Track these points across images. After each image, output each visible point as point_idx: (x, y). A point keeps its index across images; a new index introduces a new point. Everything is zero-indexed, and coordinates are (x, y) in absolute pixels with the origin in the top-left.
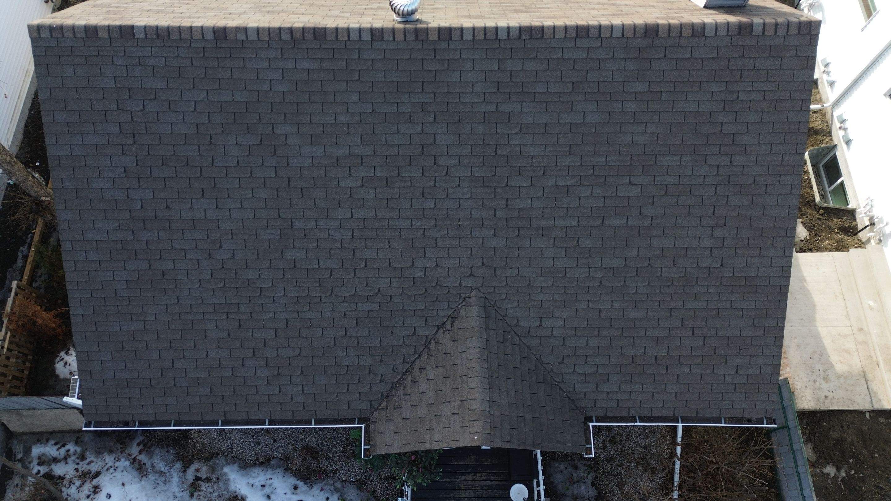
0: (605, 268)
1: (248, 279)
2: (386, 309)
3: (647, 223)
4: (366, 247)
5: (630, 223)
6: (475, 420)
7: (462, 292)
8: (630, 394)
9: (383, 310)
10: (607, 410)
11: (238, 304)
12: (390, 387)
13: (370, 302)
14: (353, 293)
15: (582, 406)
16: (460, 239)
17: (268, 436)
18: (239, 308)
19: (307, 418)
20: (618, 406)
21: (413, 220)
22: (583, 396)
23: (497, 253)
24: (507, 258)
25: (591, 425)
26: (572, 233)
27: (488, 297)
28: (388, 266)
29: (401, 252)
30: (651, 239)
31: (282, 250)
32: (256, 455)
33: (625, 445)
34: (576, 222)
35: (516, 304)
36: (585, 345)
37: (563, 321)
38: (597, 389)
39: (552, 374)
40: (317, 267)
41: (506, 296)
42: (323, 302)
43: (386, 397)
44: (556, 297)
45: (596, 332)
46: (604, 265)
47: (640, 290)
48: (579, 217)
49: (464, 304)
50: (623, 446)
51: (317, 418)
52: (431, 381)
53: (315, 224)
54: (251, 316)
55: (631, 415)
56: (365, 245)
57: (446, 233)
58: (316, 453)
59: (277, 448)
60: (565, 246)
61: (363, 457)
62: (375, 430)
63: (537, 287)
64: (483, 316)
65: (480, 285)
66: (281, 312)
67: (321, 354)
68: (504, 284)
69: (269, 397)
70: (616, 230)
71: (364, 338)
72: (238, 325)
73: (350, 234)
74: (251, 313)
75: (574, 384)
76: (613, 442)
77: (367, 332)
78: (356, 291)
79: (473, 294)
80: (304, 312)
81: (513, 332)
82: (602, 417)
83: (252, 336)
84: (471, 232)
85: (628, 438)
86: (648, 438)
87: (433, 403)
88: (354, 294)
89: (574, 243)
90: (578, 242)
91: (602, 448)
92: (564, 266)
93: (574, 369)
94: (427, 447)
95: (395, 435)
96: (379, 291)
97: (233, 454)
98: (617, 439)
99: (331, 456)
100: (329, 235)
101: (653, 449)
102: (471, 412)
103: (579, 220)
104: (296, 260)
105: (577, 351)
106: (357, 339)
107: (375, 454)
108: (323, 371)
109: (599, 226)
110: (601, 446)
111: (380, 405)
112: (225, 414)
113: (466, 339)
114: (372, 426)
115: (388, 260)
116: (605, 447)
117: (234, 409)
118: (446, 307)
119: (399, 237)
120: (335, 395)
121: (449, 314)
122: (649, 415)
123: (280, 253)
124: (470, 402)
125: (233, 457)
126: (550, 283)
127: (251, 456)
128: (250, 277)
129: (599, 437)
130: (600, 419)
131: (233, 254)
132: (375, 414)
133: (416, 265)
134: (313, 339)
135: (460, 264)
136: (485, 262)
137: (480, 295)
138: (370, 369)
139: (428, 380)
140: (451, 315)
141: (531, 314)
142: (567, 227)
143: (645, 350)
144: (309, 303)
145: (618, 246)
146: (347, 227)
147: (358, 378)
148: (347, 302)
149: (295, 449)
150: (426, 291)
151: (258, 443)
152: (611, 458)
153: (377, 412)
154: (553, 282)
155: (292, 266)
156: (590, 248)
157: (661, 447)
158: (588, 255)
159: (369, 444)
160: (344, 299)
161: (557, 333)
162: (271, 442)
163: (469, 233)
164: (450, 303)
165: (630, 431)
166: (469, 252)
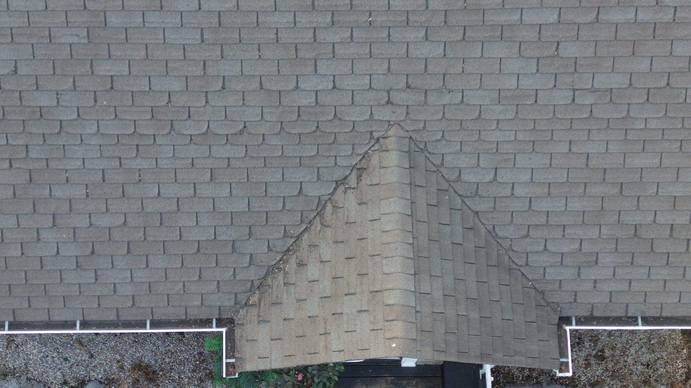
0: (599, 90)
1: (40, 107)
2: (256, 155)
3: (668, 17)
4: (222, 57)
5: (640, 17)
6: (393, 320)
7: (373, 129)
8: (630, 283)
9: (250, 157)
10: (593, 308)
11: (27, 146)
12: (265, 273)
13: (231, 144)
14: (204, 130)
15: (556, 301)
16: (371, 45)
17: (80, 349)
18: (27, 152)
19: (139, 318)
20: (610, 301)
21: (297, 13)
22: (557, 286)
23: (430, 68)
24: (444, 75)
25: (568, 328)
26: (549, 34)
27: (414, 137)
28: (259, 89)
29: (278, 66)
30: (672, 44)
31: (92, 61)
32: (63, 376)
33: (618, 362)
34: (556, 16)
35: (458, 148)
36: (563, 209)
37: (530, 173)
38: (579, 276)
39: (510, 253)
40: (147, 89)
41: (443, 136)
42: (158, 143)
43: (258, 287)
44: (520, 137)
45: (581, 190)
46: (596, 86)
47: (652, 125)
48: (560, 8)
49: (376, 147)
50: (616, 364)
51: (155, 318)
52: (326, 264)
53: (141, 20)
54: (48, 166)
55: (630, 314)
56: (222, 54)
57: (349, 34)
58: (153, 374)
59: (95, 366)
60: (537, 55)
61: (224, 376)
62: (242, 336)
63: (491, 120)
64: (407, 166)
65: (402, 118)
66: (93, 158)
67: (158, 224)
68: (440, 116)
69: (80, 287)
70: (618, 29)
71: (222, 199)
72: (28, 178)
73: (198, 36)
74: (47, 159)
75: (545, 268)
76: (601, 357)
77: (228, 190)
78: (208, 127)
79: (390, 133)
80: (130, 159)
81: (451, 190)
82: (585, 318)
83: (51, 195)
84: (389, 33)
85: (624, 353)
86: (654, 352)
87: (329, 295)
88: (207, 131)
89: (552, 51)
90: (557, 49)
91: (584, 366)
92: (534, 87)
93: (545, 246)
94: (321, 359)
95: (273, 342)
96: (245, 127)
97: (29, 375)
98: (607, 353)
99: (177, 377)
100: (164, 37)
101: (661, 367)
102: (388, 308)
103: (560, 14)
104: (115, 78)
105: (550, 218)
106: (212, 201)
107: (243, 370)
108: (162, 249)
109: (592, 23)
110: (582, 364)
111: (248, 299)
112: (14, 313)
113: (381, 200)
114: (238, 332)
115: (258, 79)
116: (588, 365)
117: (27, 305)
118: (350, 153)
119: (275, 41)
120: (181, 285)
121: (354, 163)
122: (658, 315)
123: (89, 66)
124: (386, 294)
125: (28, 379)
126: (511, 115)
127: (55, 378)
128: (42, 104)
129: (580, 351)
130: (583, 320)
131: (16, 67)
132: (242, 312)
133: (302, 86)
134: (145, 201)
135: (370, 85)
136: (410, 81)
137: (403, 134)
138: (233, 245)
139: (321, 262)
140: (356, 164)
141: (481, 162)
142: (540, 25)
143: (655, 216)
144: (137, 145)
145: (620, 54)
146: (192, 26)
147: (214, 260)
148: (195, 144)
149: (121, 368)
150: (317, 127)
151: (66, 359)
152: (597, 381)
153: (245, 310)
154: (517, 112)
155: (109, 86)
156: (576, 58)
157: (673, 365)
158: (572, 70)
159: (233, 357)
160: (191, 139)
161: (519, 191)
162: (86, 357)
163: (385, 35)
164: (356, 147)
165: (627, 342)
166: (386, 66)
